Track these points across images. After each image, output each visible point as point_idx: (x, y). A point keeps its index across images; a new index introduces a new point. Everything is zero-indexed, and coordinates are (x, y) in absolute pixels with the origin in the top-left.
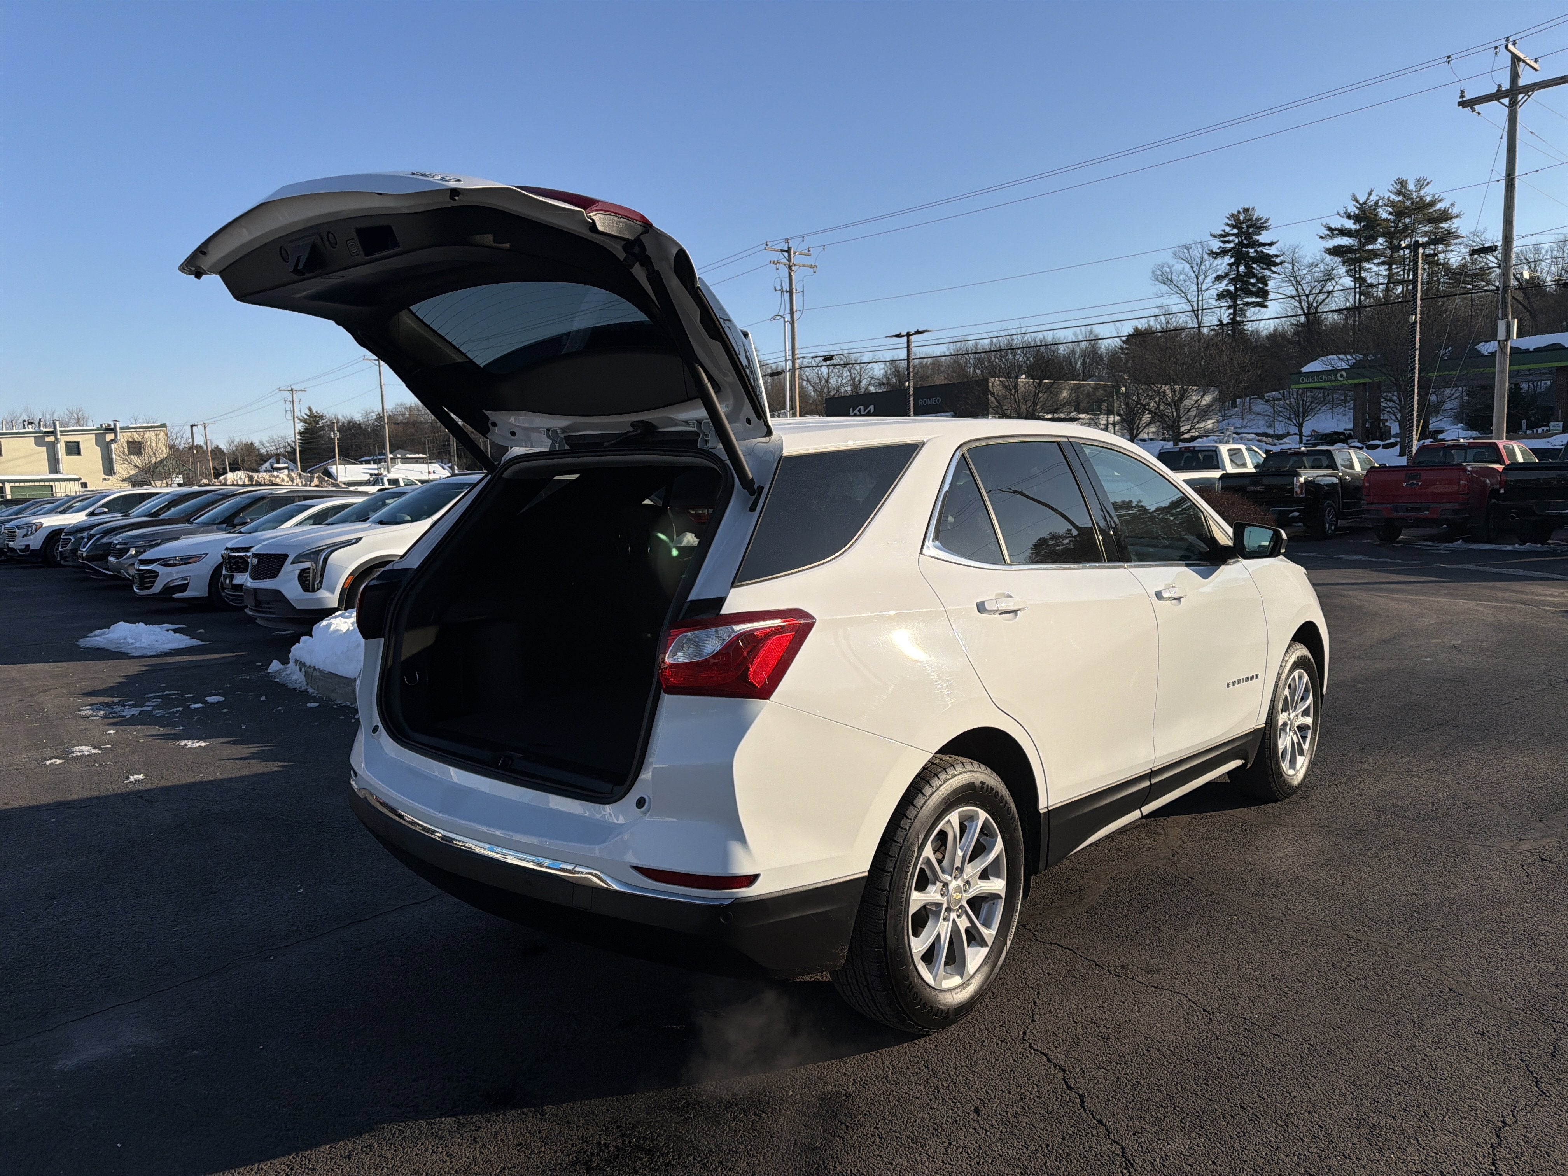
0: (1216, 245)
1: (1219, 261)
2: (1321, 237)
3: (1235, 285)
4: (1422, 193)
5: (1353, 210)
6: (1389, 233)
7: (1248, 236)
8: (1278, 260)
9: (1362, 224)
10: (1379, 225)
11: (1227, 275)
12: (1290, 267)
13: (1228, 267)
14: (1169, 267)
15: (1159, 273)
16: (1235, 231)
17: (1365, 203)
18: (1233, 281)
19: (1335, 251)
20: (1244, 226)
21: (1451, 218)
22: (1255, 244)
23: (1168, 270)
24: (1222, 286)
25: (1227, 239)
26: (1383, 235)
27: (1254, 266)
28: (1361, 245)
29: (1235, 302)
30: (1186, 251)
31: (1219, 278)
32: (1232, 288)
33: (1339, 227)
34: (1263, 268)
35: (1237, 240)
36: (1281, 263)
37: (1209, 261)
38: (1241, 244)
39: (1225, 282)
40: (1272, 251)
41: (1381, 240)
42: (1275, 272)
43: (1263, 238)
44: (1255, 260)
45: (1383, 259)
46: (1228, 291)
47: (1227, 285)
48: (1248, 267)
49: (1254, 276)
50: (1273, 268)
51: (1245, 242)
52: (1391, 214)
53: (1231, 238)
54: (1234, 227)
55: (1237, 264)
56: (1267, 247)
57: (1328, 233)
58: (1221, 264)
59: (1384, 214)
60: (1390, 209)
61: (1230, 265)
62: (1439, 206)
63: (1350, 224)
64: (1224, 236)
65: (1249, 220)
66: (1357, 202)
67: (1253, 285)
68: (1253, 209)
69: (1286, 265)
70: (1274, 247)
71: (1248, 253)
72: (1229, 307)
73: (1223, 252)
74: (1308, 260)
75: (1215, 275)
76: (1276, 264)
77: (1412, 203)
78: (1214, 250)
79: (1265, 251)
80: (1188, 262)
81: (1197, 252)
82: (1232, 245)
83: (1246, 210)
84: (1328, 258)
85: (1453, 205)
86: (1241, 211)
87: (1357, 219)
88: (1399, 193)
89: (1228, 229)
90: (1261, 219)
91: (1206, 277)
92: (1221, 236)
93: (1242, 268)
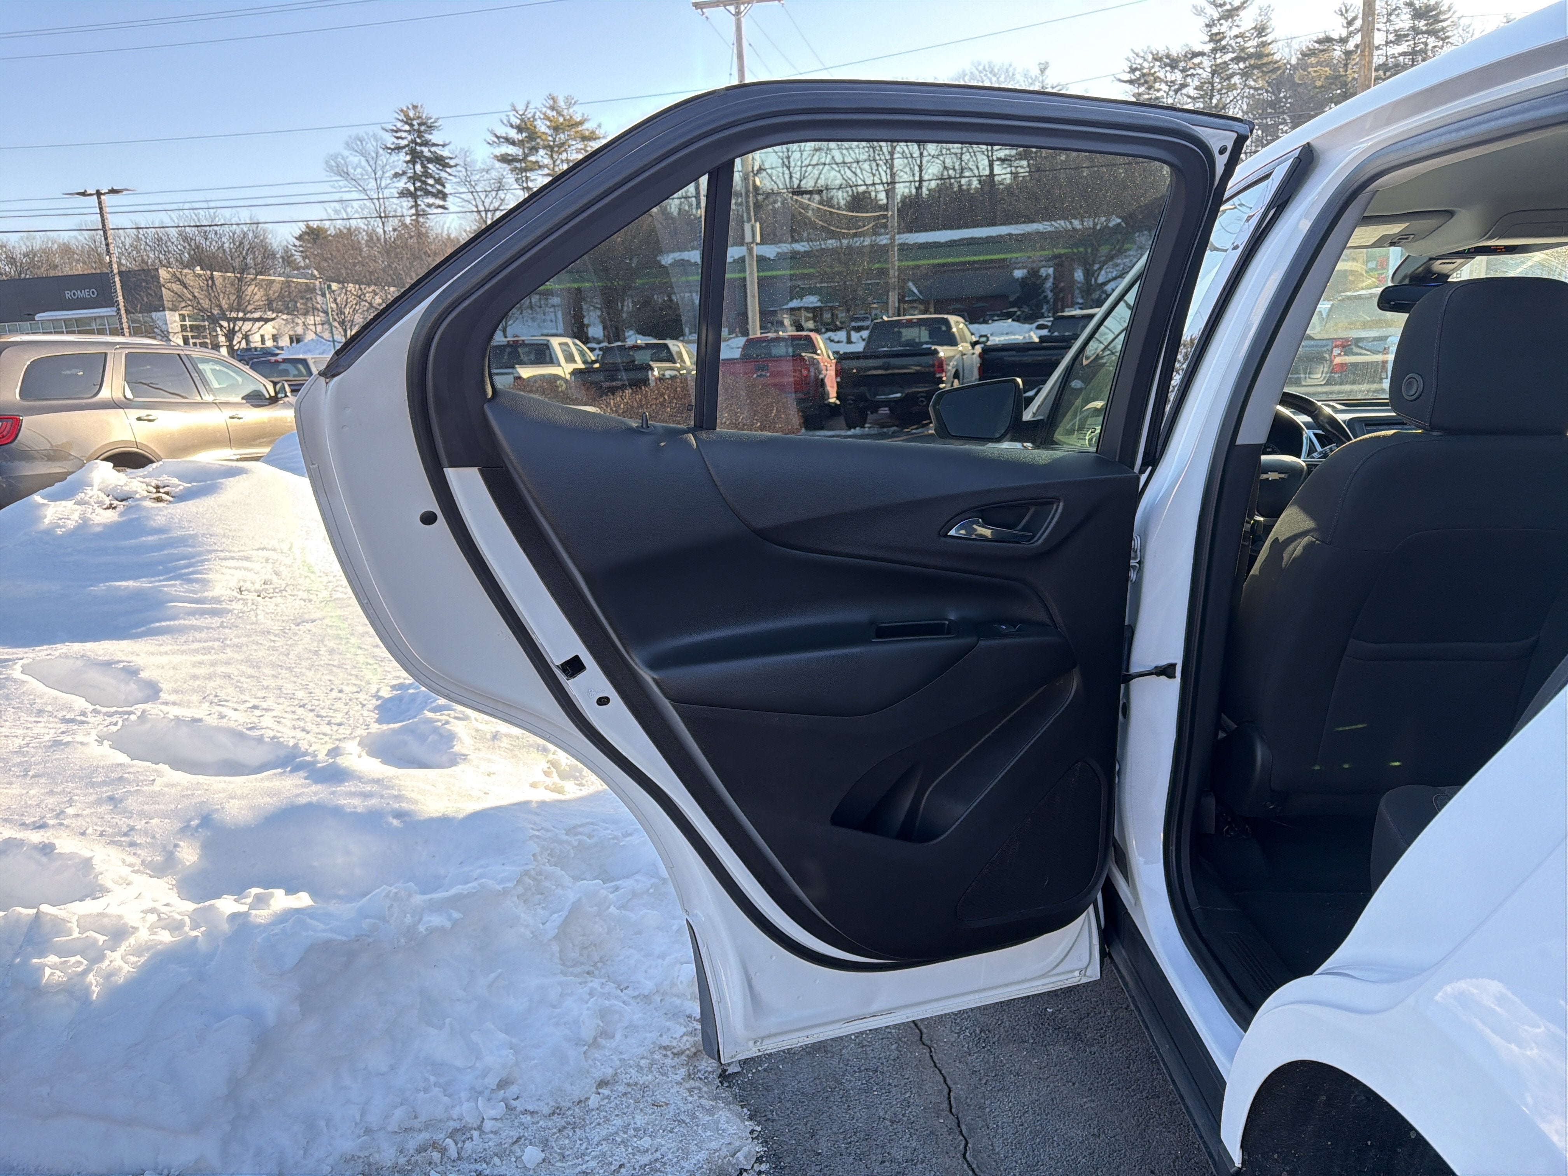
0: (390, 140)
1: (394, 157)
2: (489, 143)
3: (414, 184)
4: (571, 110)
5: (516, 121)
6: (549, 146)
7: (420, 134)
8: (452, 163)
9: (524, 135)
10: (539, 137)
11: (404, 173)
12: (463, 170)
13: (405, 165)
14: (343, 158)
15: (333, 164)
16: (407, 128)
17: (523, 114)
18: (414, 178)
19: (505, 159)
20: (415, 122)
21: (599, 138)
22: (426, 143)
23: (343, 162)
24: (402, 184)
25: (399, 134)
26: (545, 147)
27: (430, 166)
28: (526, 156)
29: (416, 202)
30: (359, 143)
31: (396, 175)
32: (412, 188)
33: (504, 135)
34: (438, 169)
35: (409, 138)
36: (456, 166)
37: (384, 157)
38: (413, 141)
39: (404, 179)
40: (445, 153)
41: (542, 152)
42: (450, 175)
43: (434, 137)
44: (430, 161)
45: (546, 171)
46: (408, 190)
47: (406, 183)
48: (424, 166)
49: (431, 176)
50: (448, 170)
51: (418, 141)
52: (549, 127)
53: (404, 135)
54: (406, 123)
55: (413, 162)
56: (440, 147)
57: (495, 140)
58: (398, 161)
59: (542, 127)
60: (548, 123)
61: (407, 162)
62: (587, 126)
63: (513, 134)
64: (396, 132)
65: (419, 117)
66: (517, 112)
67: (432, 186)
68: (422, 106)
69: (459, 168)
70: (446, 148)
71: (422, 152)
72: (411, 208)
73: (399, 148)
74: (479, 165)
75: (393, 172)
76: (451, 167)
77: (565, 120)
78: (389, 146)
79: (438, 152)
80: (362, 154)
81: (371, 146)
82: (405, 142)
83: (415, 107)
84: (498, 165)
85: (600, 126)
86: (410, 107)
87: (520, 129)
88: (552, 108)
89: (399, 124)
90: (430, 118)
91: (384, 173)
92: (393, 131)
93: (418, 168)
